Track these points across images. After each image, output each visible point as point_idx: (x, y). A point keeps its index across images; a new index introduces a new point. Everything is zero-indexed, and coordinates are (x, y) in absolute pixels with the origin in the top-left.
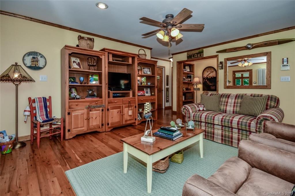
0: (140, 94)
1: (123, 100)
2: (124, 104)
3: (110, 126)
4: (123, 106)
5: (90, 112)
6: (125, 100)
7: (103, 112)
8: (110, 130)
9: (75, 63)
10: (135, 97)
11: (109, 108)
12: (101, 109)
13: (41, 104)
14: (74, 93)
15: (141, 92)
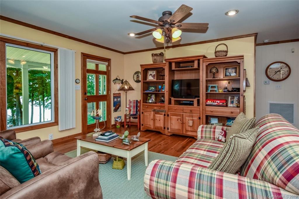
0: (217, 103)
1: (184, 108)
2: (185, 113)
3: (169, 130)
4: (184, 115)
5: (156, 115)
6: (186, 108)
7: (165, 117)
8: (169, 134)
9: (151, 76)
10: (199, 107)
11: (169, 113)
12: (163, 113)
13: (134, 104)
14: (152, 98)
15: (217, 101)
